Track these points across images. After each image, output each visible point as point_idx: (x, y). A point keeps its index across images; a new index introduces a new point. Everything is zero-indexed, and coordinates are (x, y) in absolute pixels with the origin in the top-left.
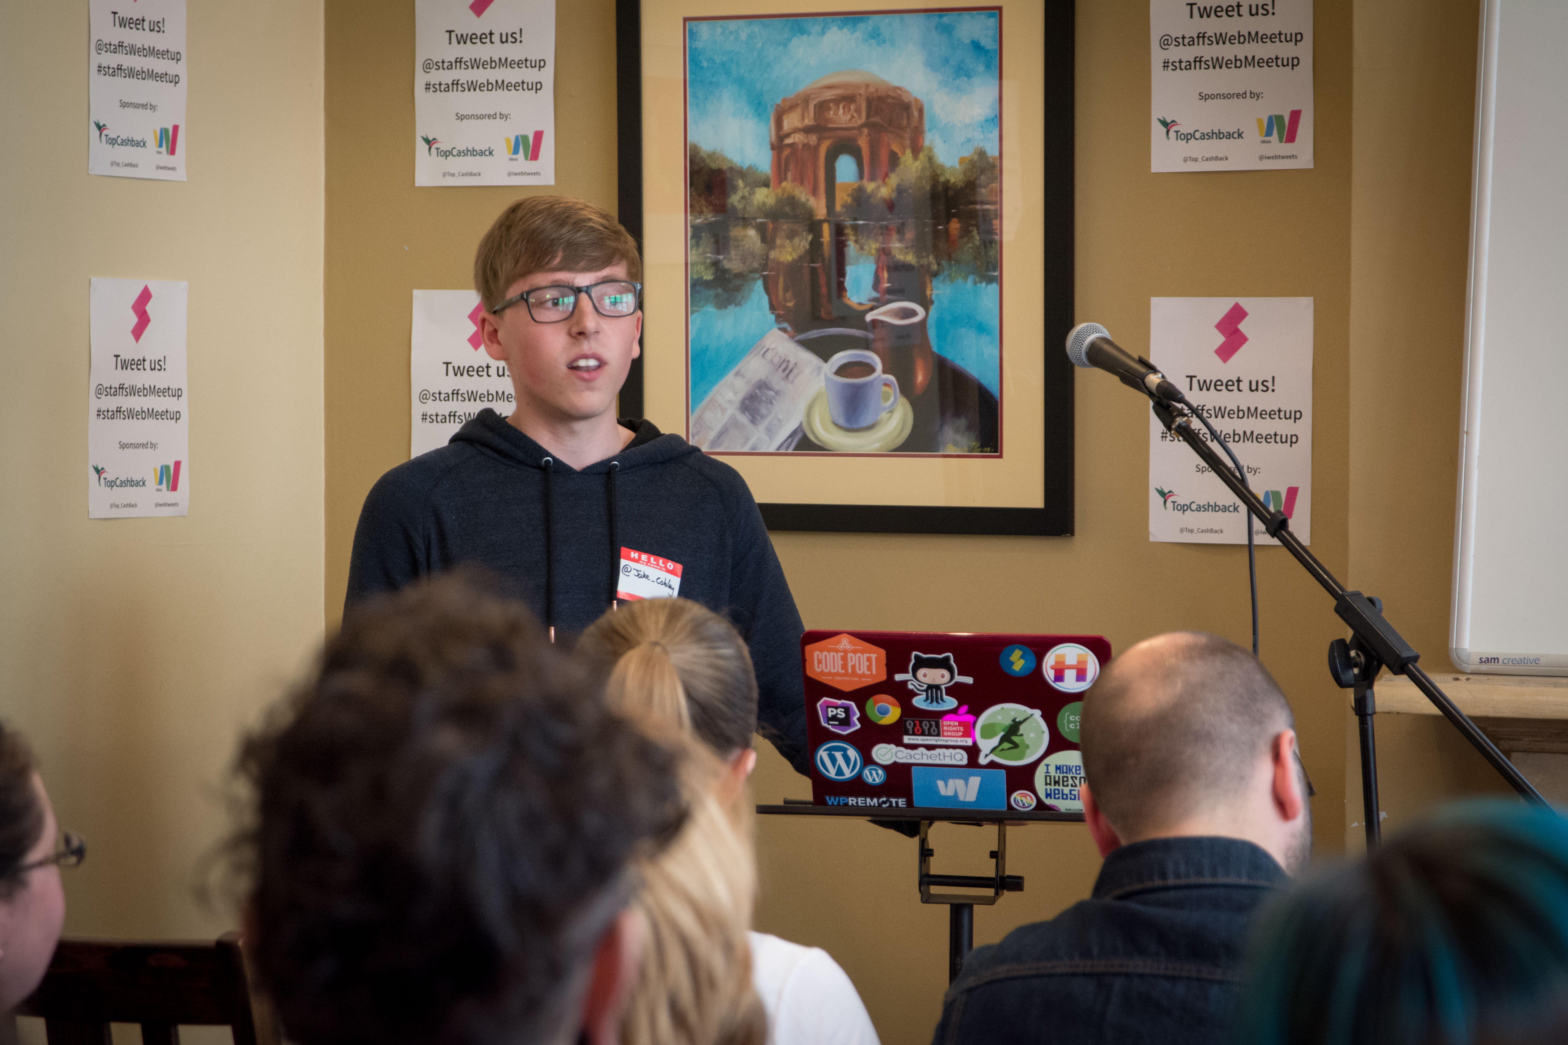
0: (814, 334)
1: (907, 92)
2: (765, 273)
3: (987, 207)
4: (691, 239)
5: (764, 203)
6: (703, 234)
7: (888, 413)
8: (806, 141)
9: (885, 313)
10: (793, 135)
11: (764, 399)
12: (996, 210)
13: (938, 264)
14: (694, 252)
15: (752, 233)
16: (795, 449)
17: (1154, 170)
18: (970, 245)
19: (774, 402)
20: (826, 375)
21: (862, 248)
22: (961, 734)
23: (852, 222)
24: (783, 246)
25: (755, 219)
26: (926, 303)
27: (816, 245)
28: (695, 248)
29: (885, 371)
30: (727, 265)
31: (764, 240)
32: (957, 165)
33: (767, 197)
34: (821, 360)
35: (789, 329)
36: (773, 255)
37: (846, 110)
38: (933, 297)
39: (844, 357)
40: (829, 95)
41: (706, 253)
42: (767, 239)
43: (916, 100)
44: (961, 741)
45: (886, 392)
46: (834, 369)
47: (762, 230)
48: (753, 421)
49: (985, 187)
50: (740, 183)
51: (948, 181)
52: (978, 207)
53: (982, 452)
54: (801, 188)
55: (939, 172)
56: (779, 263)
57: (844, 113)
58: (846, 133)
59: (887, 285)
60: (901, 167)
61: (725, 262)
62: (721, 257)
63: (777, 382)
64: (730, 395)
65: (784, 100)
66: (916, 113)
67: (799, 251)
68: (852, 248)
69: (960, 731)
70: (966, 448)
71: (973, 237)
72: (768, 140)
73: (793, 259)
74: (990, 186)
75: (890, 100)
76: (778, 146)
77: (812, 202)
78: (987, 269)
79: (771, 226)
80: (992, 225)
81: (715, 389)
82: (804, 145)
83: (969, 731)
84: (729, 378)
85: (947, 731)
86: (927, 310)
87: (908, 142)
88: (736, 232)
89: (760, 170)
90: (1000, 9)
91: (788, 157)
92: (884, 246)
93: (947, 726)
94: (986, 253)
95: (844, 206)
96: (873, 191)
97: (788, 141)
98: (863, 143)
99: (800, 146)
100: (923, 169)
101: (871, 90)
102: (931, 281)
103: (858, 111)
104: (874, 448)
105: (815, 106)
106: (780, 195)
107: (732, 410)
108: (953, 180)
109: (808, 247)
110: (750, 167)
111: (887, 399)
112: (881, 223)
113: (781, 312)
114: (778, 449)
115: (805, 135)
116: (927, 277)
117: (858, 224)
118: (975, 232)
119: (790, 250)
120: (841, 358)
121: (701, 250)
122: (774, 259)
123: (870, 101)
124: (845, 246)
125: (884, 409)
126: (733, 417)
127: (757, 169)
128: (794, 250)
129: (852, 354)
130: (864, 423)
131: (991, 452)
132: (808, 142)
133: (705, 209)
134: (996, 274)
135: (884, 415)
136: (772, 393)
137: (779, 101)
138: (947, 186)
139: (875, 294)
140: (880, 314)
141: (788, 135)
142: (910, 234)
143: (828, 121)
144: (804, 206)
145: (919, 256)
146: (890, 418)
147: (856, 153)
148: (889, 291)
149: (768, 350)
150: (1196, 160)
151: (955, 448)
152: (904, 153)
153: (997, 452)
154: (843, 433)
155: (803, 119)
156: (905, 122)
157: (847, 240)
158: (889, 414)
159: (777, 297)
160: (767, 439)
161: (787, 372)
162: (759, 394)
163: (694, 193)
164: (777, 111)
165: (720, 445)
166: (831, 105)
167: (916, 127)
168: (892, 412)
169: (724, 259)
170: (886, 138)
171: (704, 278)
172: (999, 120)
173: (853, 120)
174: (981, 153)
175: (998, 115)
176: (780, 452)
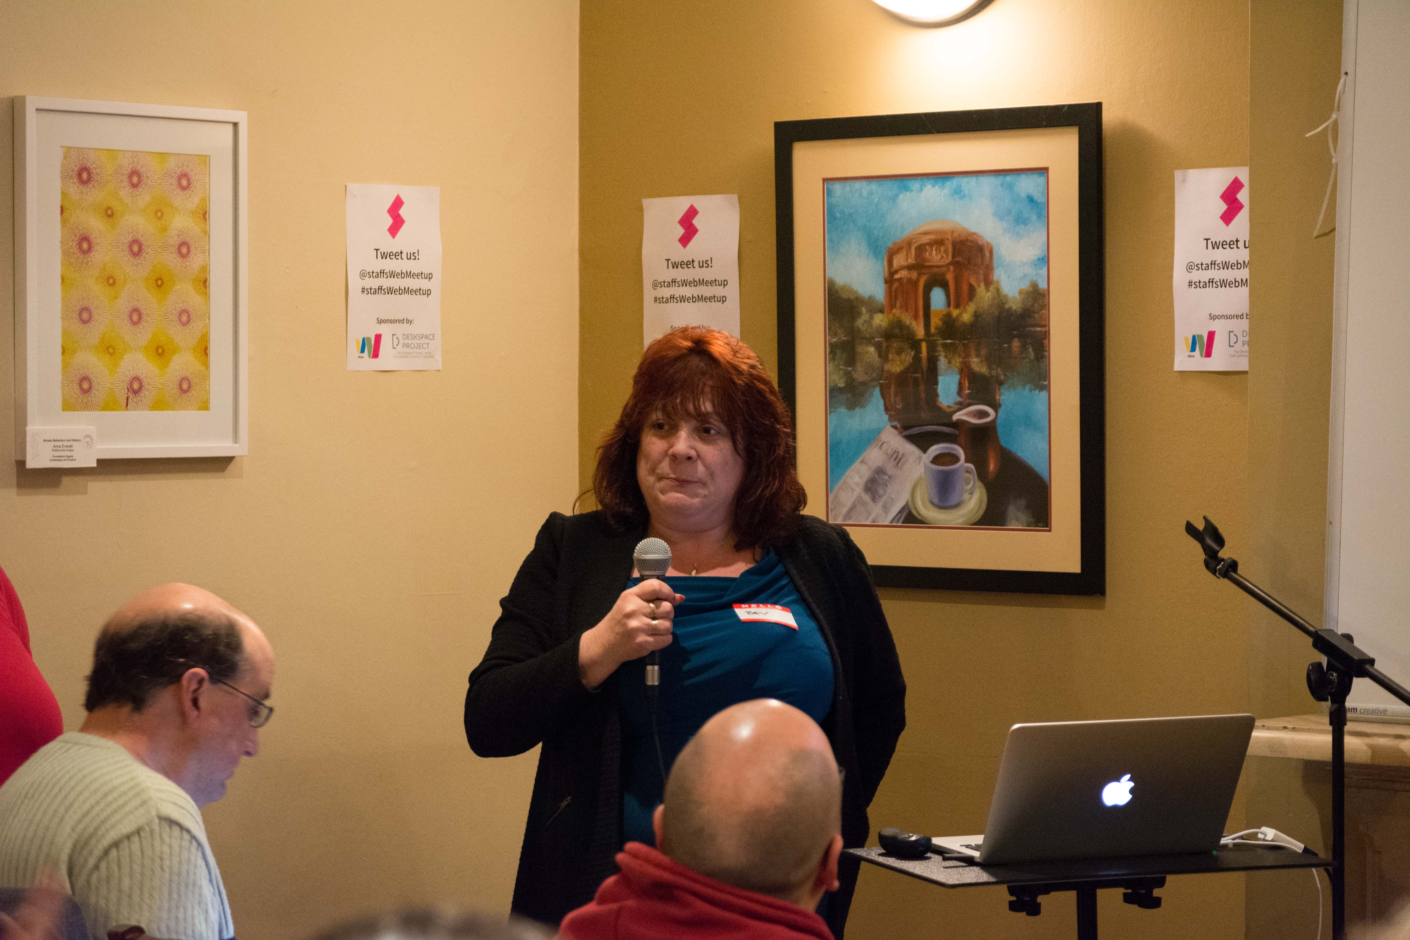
0: (915, 431)
1: (980, 237)
2: (881, 382)
3: (1039, 329)
4: (829, 354)
5: (880, 326)
6: (838, 351)
7: (969, 494)
8: (909, 276)
9: (967, 414)
10: (900, 272)
11: (881, 482)
12: (1046, 332)
13: (1005, 375)
14: (831, 365)
15: (872, 349)
16: (903, 523)
18: (1028, 359)
19: (888, 484)
20: (924, 464)
21: (949, 362)
23: (942, 341)
24: (893, 360)
25: (873, 338)
26: (996, 406)
27: (917, 358)
28: (831, 362)
29: (967, 461)
30: (855, 375)
31: (880, 356)
32: (1017, 295)
33: (882, 321)
34: (921, 451)
35: (899, 426)
36: (887, 367)
37: (938, 251)
38: (1001, 402)
39: (937, 449)
40: (925, 239)
41: (840, 366)
42: (883, 355)
43: (988, 243)
45: (967, 478)
46: (931, 458)
47: (878, 346)
48: (874, 500)
49: (1037, 313)
50: (864, 310)
51: (1011, 308)
52: (1032, 329)
53: (1034, 526)
54: (906, 314)
55: (1004, 301)
56: (891, 374)
57: (936, 254)
58: (937, 270)
59: (967, 392)
60: (978, 297)
61: (853, 373)
62: (850, 369)
63: (890, 469)
65: (895, 244)
66: (988, 254)
67: (905, 364)
68: (942, 362)
70: (1025, 524)
71: (1030, 353)
72: (882, 275)
73: (901, 371)
74: (1041, 312)
75: (968, 244)
76: (889, 281)
77: (914, 325)
78: (1040, 379)
79: (885, 344)
80: (1043, 344)
81: (847, 473)
82: (908, 279)
84: (857, 464)
86: (996, 411)
87: (982, 277)
88: (860, 349)
89: (877, 300)
90: (1047, 169)
91: (896, 289)
92: (965, 360)
94: (1039, 366)
95: (936, 328)
96: (957, 315)
97: (897, 276)
98: (950, 277)
99: (905, 281)
100: (993, 299)
101: (956, 235)
102: (999, 389)
103: (946, 252)
104: (959, 521)
105: (916, 248)
106: (891, 319)
107: (859, 490)
108: (1014, 308)
109: (911, 361)
110: (870, 297)
111: (968, 483)
112: (964, 342)
113: (893, 413)
114: (891, 522)
115: (909, 272)
116: (997, 385)
117: (947, 343)
118: (1031, 350)
119: (898, 363)
120: (935, 450)
121: (836, 363)
122: (888, 370)
123: (954, 244)
124: (938, 360)
125: (966, 491)
126: (859, 496)
127: (875, 299)
128: (901, 363)
129: (943, 447)
130: (952, 502)
131: (1043, 527)
132: (911, 277)
133: (838, 330)
134: (1046, 383)
135: (966, 496)
136: (887, 477)
137: (890, 245)
138: (1009, 312)
139: (959, 399)
140: (963, 415)
141: (896, 272)
142: (983, 352)
143: (925, 260)
144: (908, 328)
145: (990, 368)
146: (971, 498)
147: (945, 286)
148: (969, 396)
149: (883, 443)
151: (1017, 523)
152: (979, 286)
153: (1047, 527)
154: (937, 510)
155: (907, 259)
156: (979, 261)
157: (938, 356)
158: (970, 496)
159: (890, 400)
160: (883, 514)
161: (897, 461)
162: (878, 478)
163: (831, 318)
164: (889, 252)
165: (850, 519)
166: (927, 247)
167: (988, 265)
168: (971, 493)
169: (853, 370)
170: (967, 274)
171: (839, 385)
172: (1045, 260)
173: (943, 260)
174: (1034, 286)
175: (1047, 255)
176: (892, 524)
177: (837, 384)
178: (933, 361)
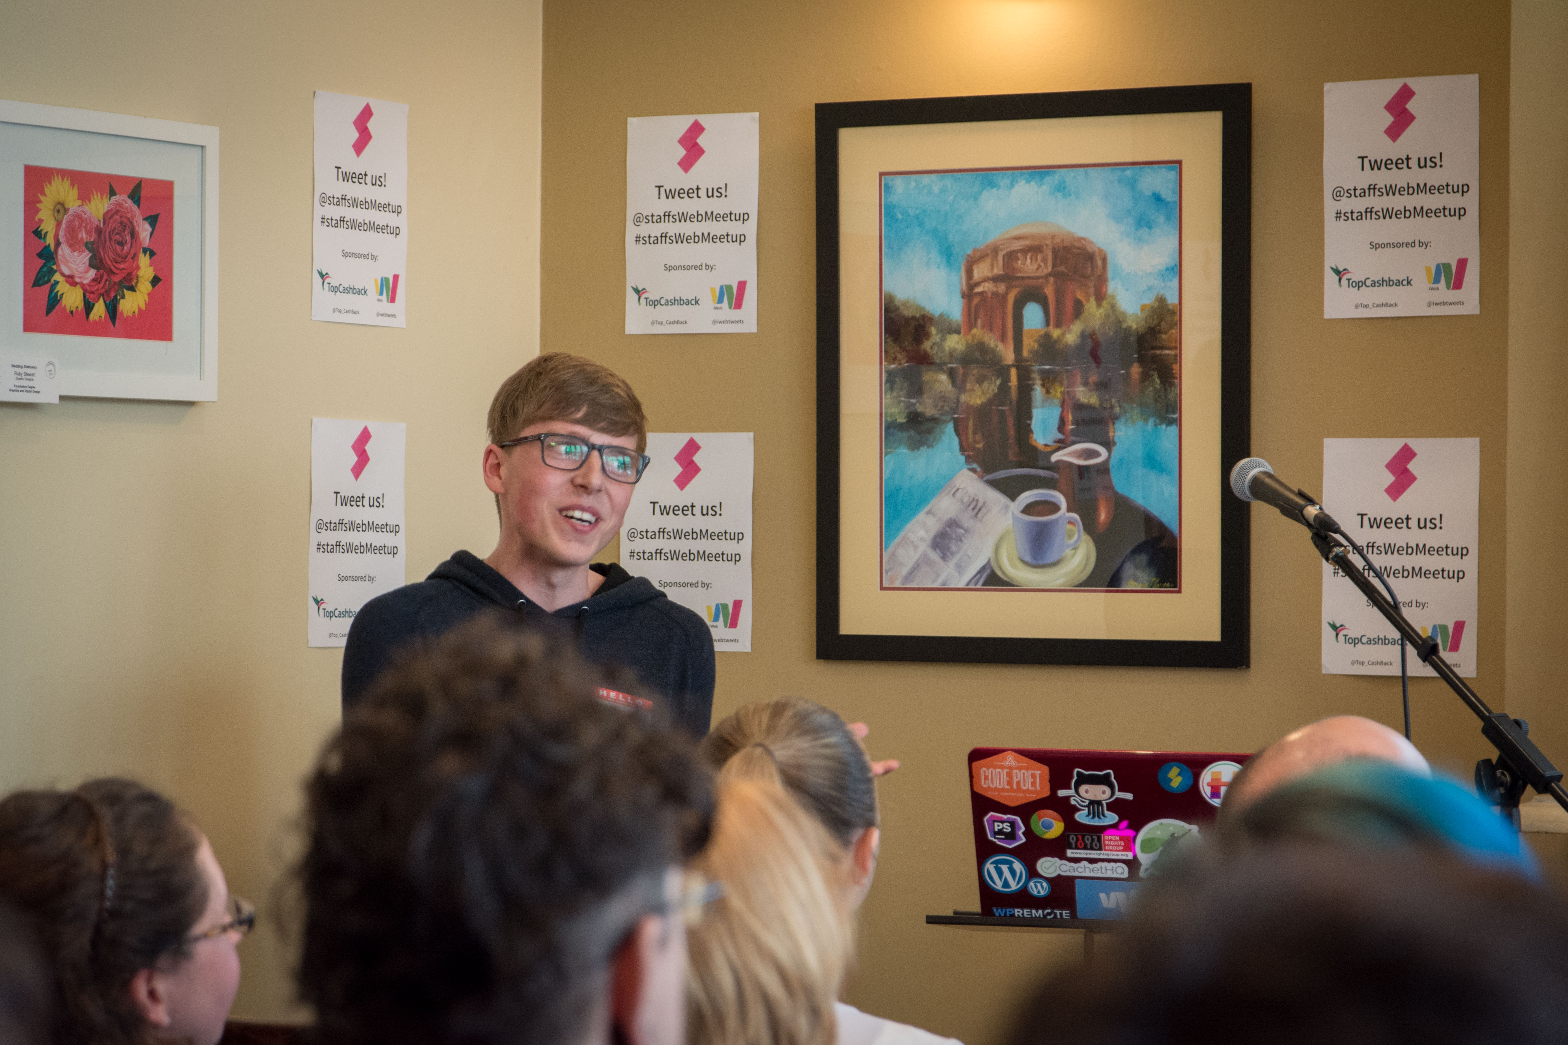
0: (1002, 474)
1: (1092, 243)
2: (956, 416)
3: (1167, 352)
4: (885, 384)
5: (955, 349)
6: (897, 379)
7: (1072, 549)
8: (995, 290)
9: (1070, 454)
10: (983, 284)
11: (954, 536)
12: (1176, 355)
13: (1120, 407)
14: (888, 396)
15: (944, 377)
16: (983, 585)
17: (1326, 317)
18: (1151, 389)
19: (963, 539)
20: (1013, 513)
21: (1048, 392)
22: (1121, 848)
23: (1039, 367)
24: (972, 390)
25: (946, 364)
26: (1108, 444)
27: (1004, 388)
28: (889, 393)
29: (1069, 510)
30: (919, 408)
31: (954, 384)
32: (1138, 312)
33: (958, 343)
34: (1008, 499)
35: (979, 469)
36: (963, 398)
38: (1116, 439)
39: (1030, 496)
40: (1017, 245)
41: (899, 397)
42: (958, 383)
43: (1100, 250)
44: (1122, 855)
45: (1070, 530)
46: (1022, 508)
47: (952, 374)
48: (944, 558)
49: (1165, 333)
50: (933, 330)
51: (1130, 327)
52: (1158, 352)
53: (1161, 587)
54: (990, 335)
55: (1121, 319)
56: (969, 407)
57: (1031, 262)
58: (1032, 282)
59: (1071, 427)
60: (1086, 314)
61: (918, 405)
62: (913, 401)
63: (966, 520)
64: (922, 533)
65: (975, 251)
66: (1100, 263)
67: (988, 395)
68: (1038, 392)
69: (1121, 846)
70: (1147, 584)
71: (1154, 380)
72: (958, 289)
73: (982, 403)
74: (1170, 332)
75: (1075, 250)
76: (968, 295)
77: (1001, 346)
78: (1167, 411)
79: (961, 371)
80: (1172, 369)
81: (908, 527)
82: (993, 293)
83: (1129, 846)
84: (921, 516)
85: (1109, 845)
86: (1110, 451)
87: (1092, 291)
88: (928, 376)
89: (951, 318)
90: (1180, 162)
91: (977, 306)
92: (1069, 389)
93: (1108, 840)
94: (1166, 397)
95: (1030, 352)
96: (1059, 336)
97: (979, 289)
98: (1049, 291)
99: (990, 294)
100: (1107, 316)
101: (1057, 240)
102: (1114, 423)
103: (1044, 260)
104: (1058, 583)
105: (1004, 256)
106: (970, 341)
107: (924, 547)
108: (1134, 326)
109: (996, 391)
110: (942, 315)
111: (1071, 536)
112: (1066, 367)
113: (971, 453)
114: (968, 584)
115: (995, 284)
116: (1110, 419)
117: (1045, 369)
118: (1156, 376)
119: (979, 393)
120: (1028, 497)
121: (895, 394)
122: (964, 403)
123: (1055, 252)
124: (1032, 390)
125: (1068, 546)
126: (925, 555)
127: (949, 316)
128: (983, 393)
129: (1038, 494)
130: (1049, 559)
131: (1170, 587)
132: (997, 291)
133: (899, 355)
134: (1176, 416)
135: (1068, 552)
136: (962, 531)
137: (969, 252)
138: (1127, 332)
139: (1061, 436)
140: (1065, 455)
141: (978, 284)
142: (1092, 379)
143: (1016, 270)
144: (993, 351)
145: (1101, 399)
146: (1074, 555)
147: (1042, 301)
148: (1073, 433)
149: (958, 489)
150: (1367, 306)
151: (1136, 584)
152: (1088, 301)
153: (1176, 587)
154: (1029, 569)
155: (992, 269)
156: (1089, 271)
157: (1034, 384)
158: (1074, 551)
159: (967, 439)
160: (957, 574)
161: (976, 510)
162: (950, 532)
163: (889, 340)
164: (968, 261)
165: (912, 581)
166: (1019, 255)
167: (1100, 276)
168: (1075, 548)
169: (917, 402)
170: (1071, 287)
171: (898, 420)
172: (1178, 269)
173: (1040, 270)
174: (1161, 300)
175: (1178, 264)
176: (969, 587)
177: (896, 420)
178: (1025, 390)
